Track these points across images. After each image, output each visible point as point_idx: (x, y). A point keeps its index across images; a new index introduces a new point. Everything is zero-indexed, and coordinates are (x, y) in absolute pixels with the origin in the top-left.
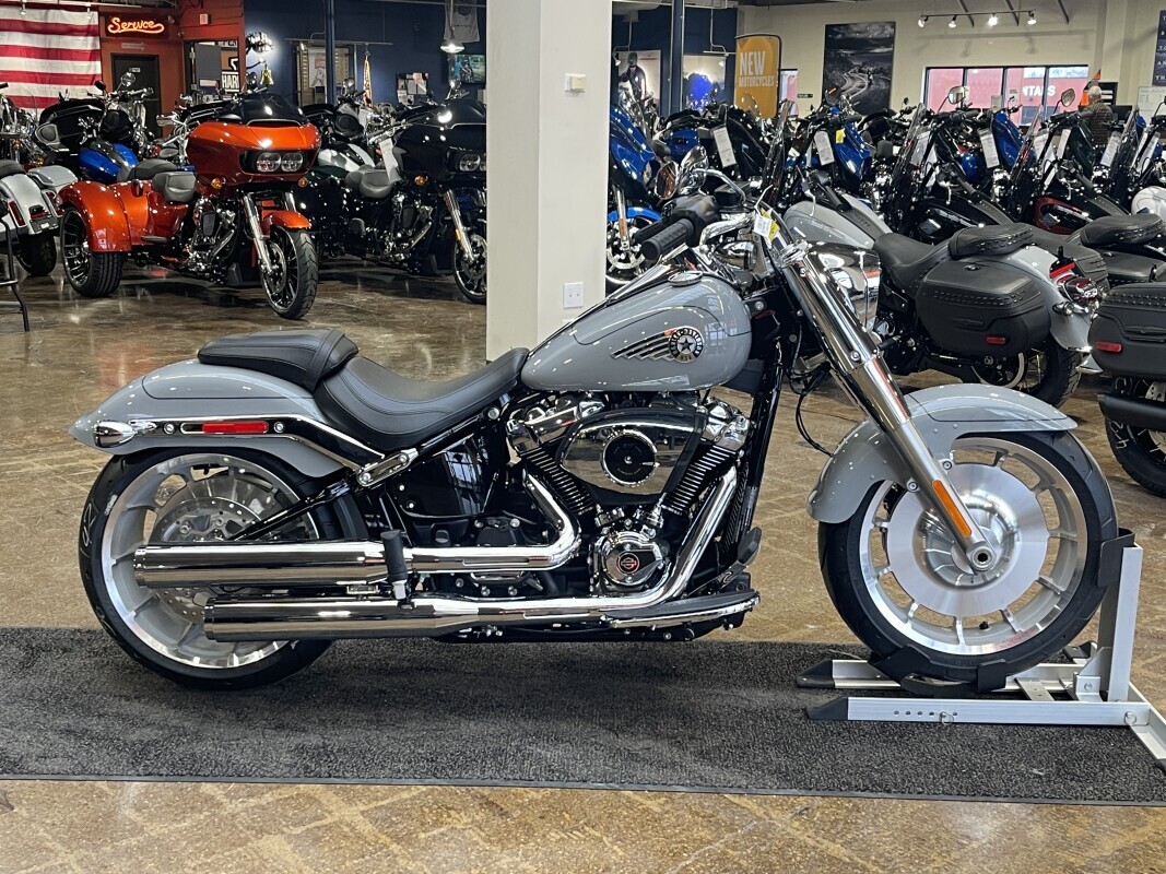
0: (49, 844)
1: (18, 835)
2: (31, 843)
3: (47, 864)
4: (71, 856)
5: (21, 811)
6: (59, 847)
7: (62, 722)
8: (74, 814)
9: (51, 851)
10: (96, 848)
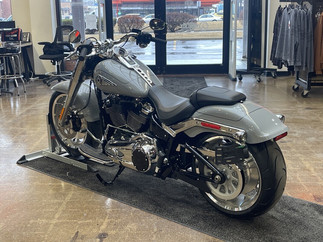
0: (306, 186)
1: (312, 189)
2: (309, 187)
3: (306, 183)
4: (301, 183)
5: (311, 194)
6: (303, 185)
7: (296, 214)
8: (298, 191)
9: (305, 185)
10: (295, 183)
